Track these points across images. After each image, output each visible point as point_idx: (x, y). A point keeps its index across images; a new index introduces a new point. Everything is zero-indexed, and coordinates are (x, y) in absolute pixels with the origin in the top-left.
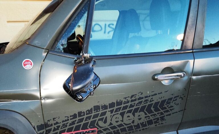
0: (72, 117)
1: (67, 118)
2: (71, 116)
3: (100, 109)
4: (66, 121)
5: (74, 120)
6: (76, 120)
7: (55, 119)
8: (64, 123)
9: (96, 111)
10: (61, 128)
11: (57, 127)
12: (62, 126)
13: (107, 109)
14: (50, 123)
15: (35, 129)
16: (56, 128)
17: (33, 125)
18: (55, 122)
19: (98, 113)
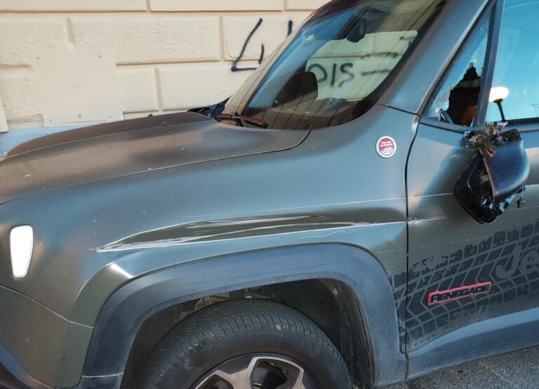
0: (453, 258)
1: (445, 259)
2: (452, 255)
3: (504, 240)
4: (442, 265)
5: (455, 264)
6: (459, 264)
7: (426, 262)
8: (438, 270)
9: (496, 244)
10: (432, 282)
11: (425, 278)
12: (434, 277)
13: (518, 238)
14: (415, 270)
15: (391, 283)
16: (424, 280)
17: (389, 274)
18: (424, 268)
19: (499, 248)
